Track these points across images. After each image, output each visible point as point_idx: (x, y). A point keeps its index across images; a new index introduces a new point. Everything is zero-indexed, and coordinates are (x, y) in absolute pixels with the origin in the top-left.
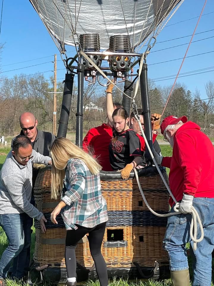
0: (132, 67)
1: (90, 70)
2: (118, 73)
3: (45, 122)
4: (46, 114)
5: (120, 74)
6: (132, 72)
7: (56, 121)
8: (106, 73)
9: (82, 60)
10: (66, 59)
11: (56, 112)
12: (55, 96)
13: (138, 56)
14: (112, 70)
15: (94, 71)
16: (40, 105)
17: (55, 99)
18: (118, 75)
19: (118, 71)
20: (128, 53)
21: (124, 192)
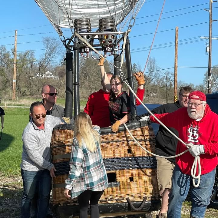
0: (118, 43)
1: (84, 47)
2: (107, 48)
3: (6, 87)
4: (7, 81)
5: (109, 49)
6: (118, 47)
7: (15, 87)
8: (97, 49)
9: (77, 40)
10: (64, 40)
11: (15, 80)
12: (15, 66)
13: (122, 34)
14: (102, 46)
15: (87, 48)
16: (2, 73)
17: (15, 68)
18: (107, 50)
19: (107, 47)
20: (114, 32)
21: (115, 143)
